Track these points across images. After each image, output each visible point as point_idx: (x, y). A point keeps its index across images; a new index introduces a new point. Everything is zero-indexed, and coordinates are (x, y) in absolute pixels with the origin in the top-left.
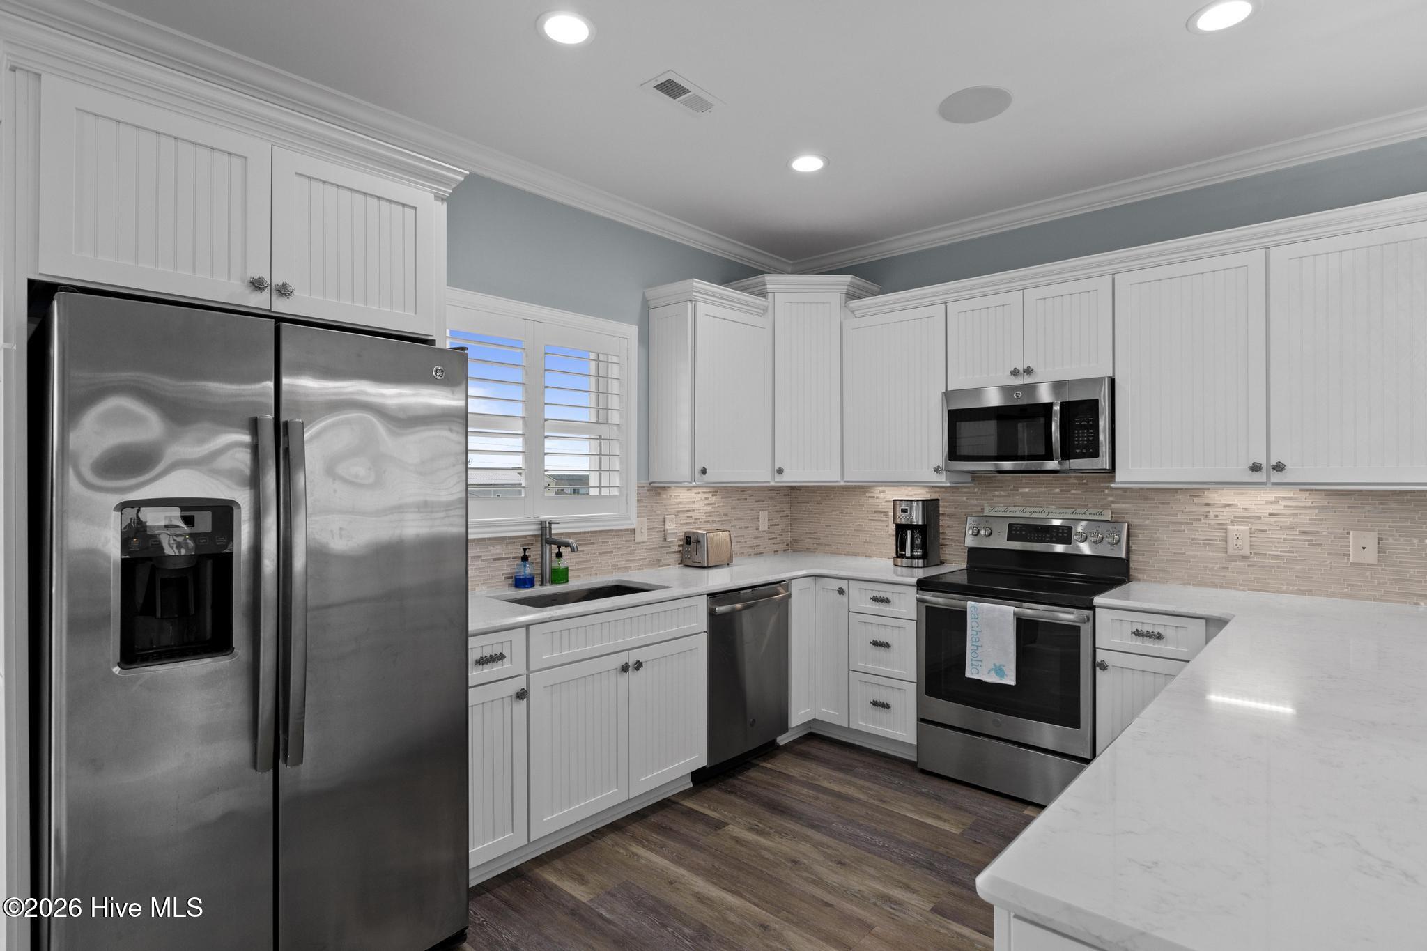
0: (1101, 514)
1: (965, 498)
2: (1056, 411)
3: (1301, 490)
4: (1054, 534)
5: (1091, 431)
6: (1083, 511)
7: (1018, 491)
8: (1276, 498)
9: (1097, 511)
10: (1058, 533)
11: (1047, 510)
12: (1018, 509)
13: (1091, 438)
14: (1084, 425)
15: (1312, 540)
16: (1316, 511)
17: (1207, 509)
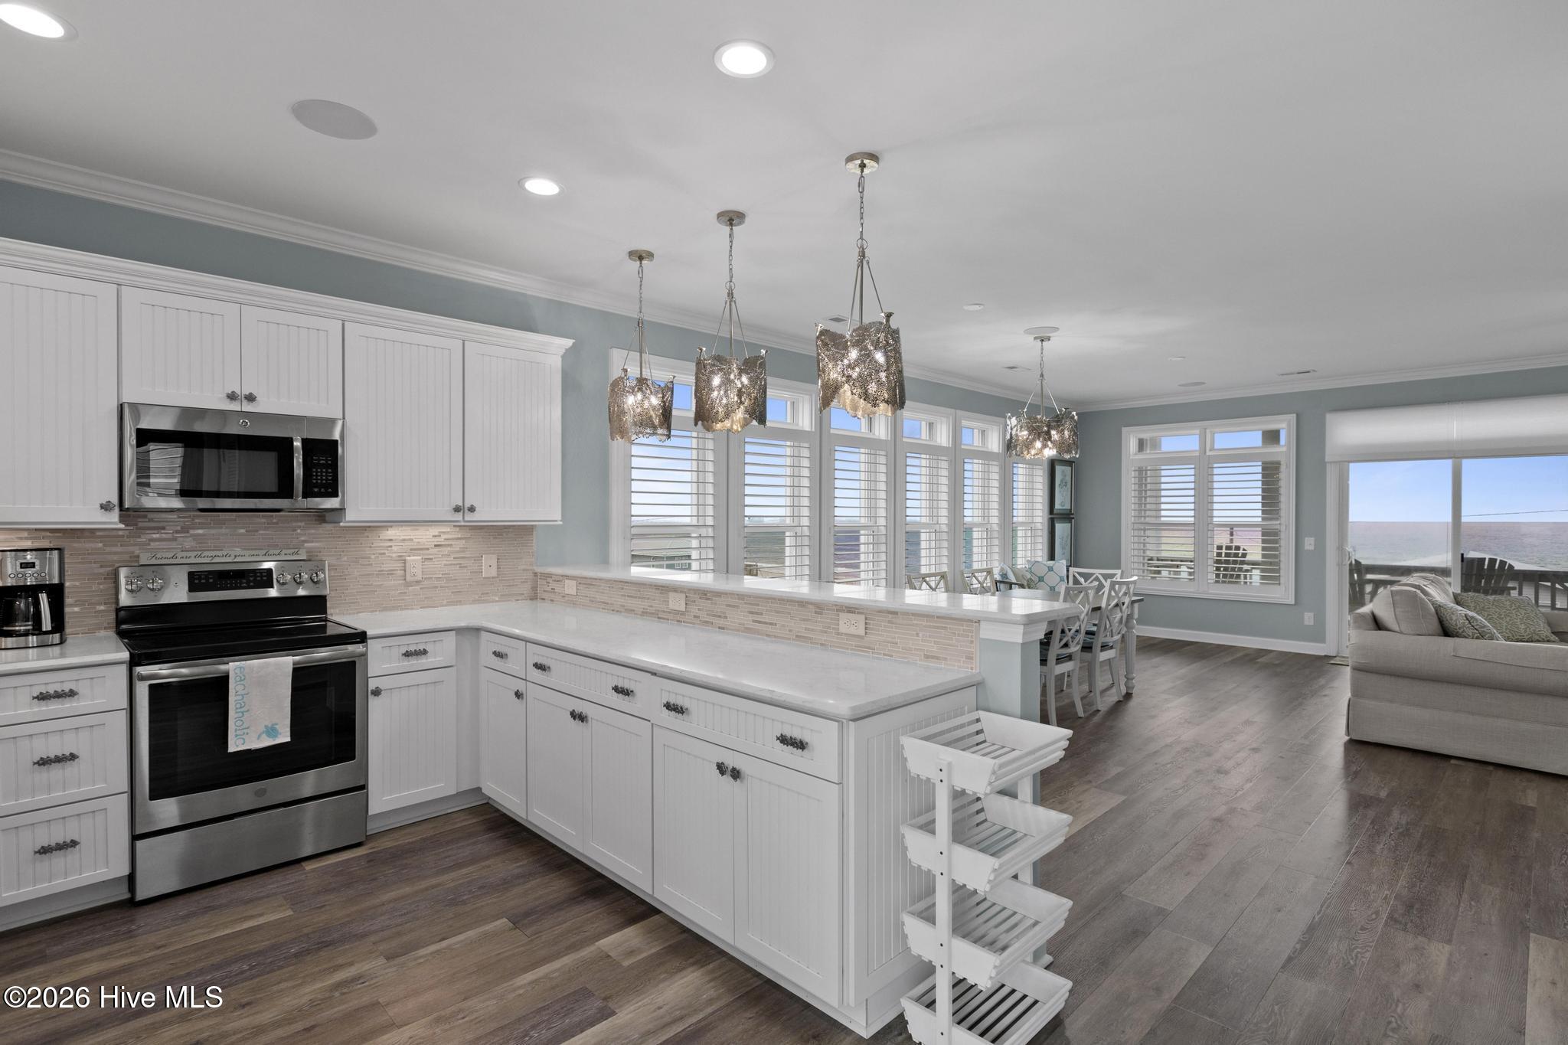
0: (297, 553)
2: (297, 446)
3: (455, 526)
4: (251, 579)
5: (330, 470)
6: (277, 552)
7: (188, 532)
8: (440, 532)
9: (293, 551)
10: (256, 577)
11: (233, 554)
12: (193, 554)
13: (330, 478)
14: (323, 464)
15: (460, 564)
16: (464, 542)
17: (389, 544)
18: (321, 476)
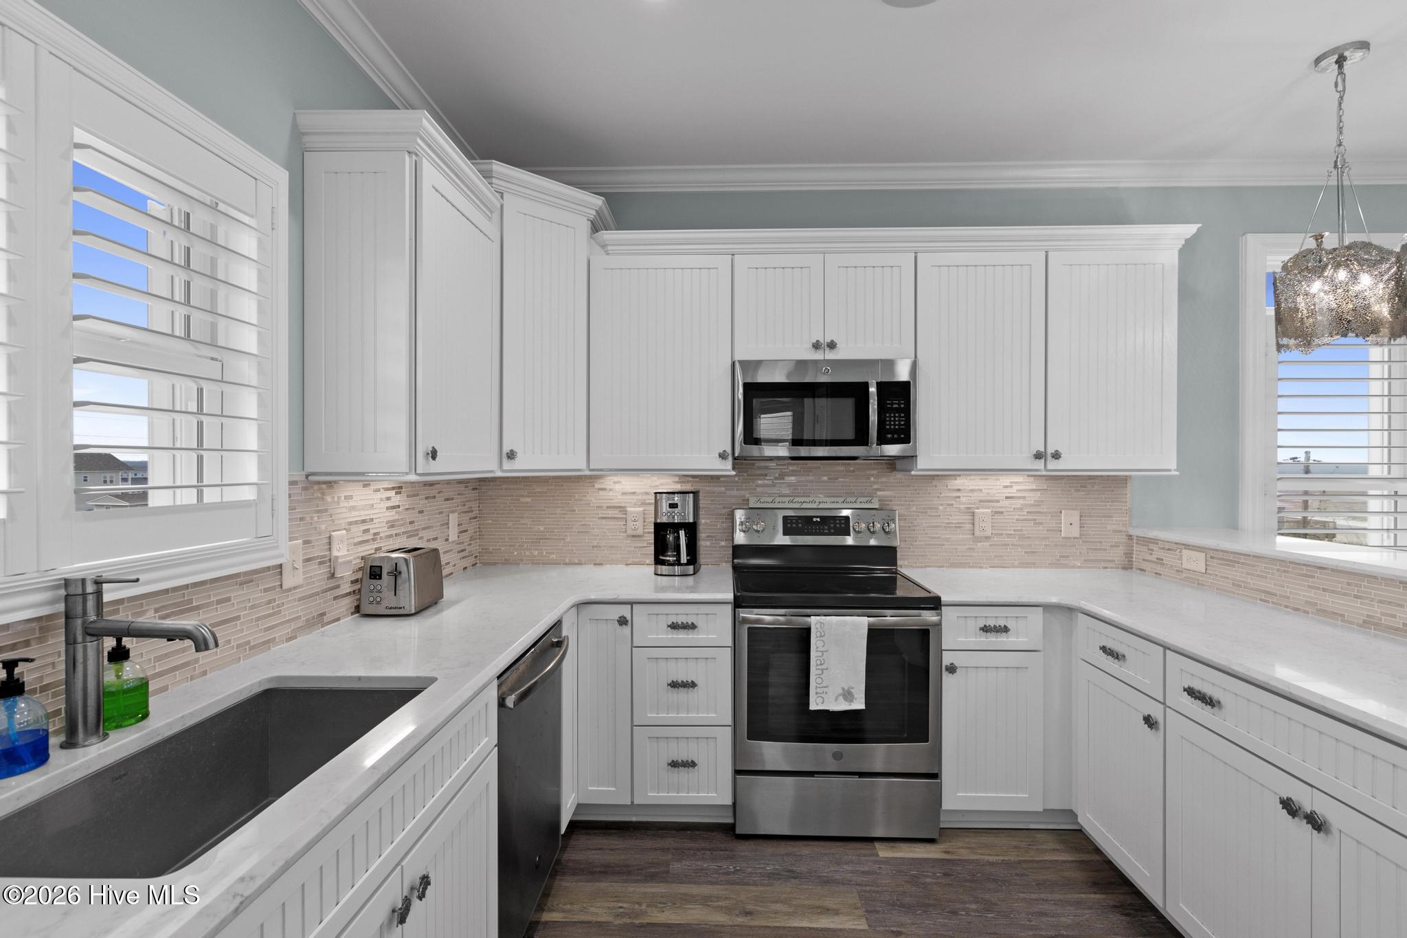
0: (870, 502)
1: (723, 489)
2: (872, 392)
3: (1028, 476)
4: (832, 525)
5: (902, 415)
6: (853, 499)
7: (783, 479)
8: (1011, 482)
9: (867, 499)
10: (835, 524)
11: (817, 500)
12: (787, 499)
13: (903, 423)
14: (896, 408)
15: (1036, 520)
16: (1039, 493)
17: (957, 494)
18: (894, 422)
